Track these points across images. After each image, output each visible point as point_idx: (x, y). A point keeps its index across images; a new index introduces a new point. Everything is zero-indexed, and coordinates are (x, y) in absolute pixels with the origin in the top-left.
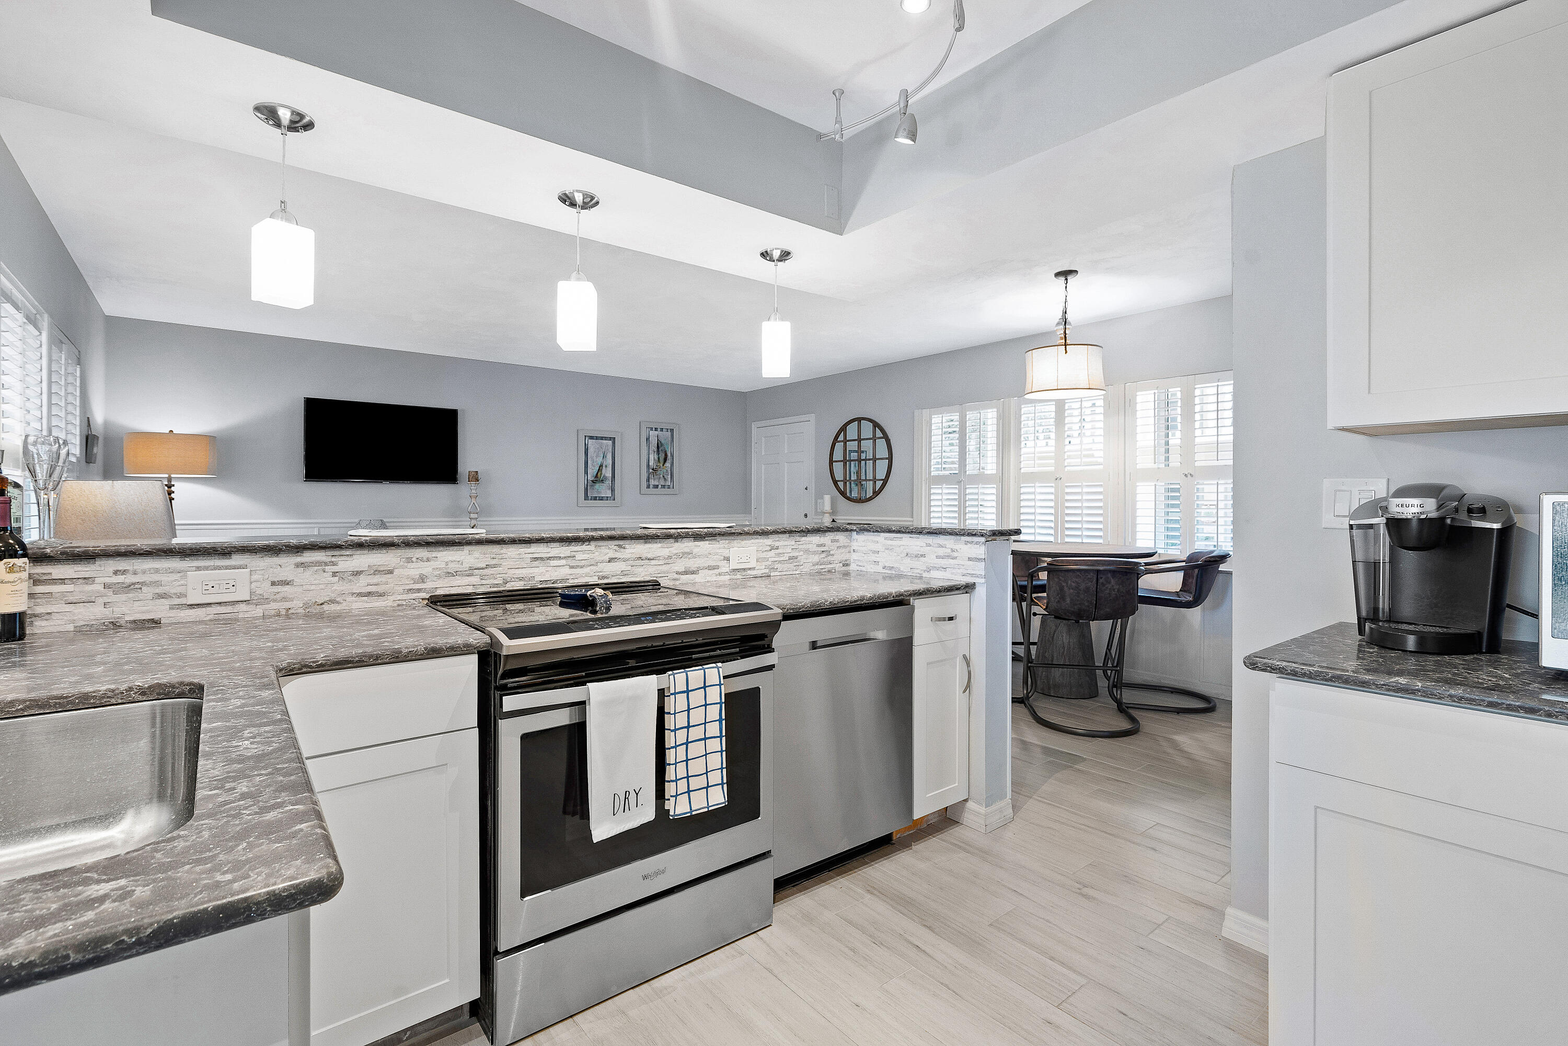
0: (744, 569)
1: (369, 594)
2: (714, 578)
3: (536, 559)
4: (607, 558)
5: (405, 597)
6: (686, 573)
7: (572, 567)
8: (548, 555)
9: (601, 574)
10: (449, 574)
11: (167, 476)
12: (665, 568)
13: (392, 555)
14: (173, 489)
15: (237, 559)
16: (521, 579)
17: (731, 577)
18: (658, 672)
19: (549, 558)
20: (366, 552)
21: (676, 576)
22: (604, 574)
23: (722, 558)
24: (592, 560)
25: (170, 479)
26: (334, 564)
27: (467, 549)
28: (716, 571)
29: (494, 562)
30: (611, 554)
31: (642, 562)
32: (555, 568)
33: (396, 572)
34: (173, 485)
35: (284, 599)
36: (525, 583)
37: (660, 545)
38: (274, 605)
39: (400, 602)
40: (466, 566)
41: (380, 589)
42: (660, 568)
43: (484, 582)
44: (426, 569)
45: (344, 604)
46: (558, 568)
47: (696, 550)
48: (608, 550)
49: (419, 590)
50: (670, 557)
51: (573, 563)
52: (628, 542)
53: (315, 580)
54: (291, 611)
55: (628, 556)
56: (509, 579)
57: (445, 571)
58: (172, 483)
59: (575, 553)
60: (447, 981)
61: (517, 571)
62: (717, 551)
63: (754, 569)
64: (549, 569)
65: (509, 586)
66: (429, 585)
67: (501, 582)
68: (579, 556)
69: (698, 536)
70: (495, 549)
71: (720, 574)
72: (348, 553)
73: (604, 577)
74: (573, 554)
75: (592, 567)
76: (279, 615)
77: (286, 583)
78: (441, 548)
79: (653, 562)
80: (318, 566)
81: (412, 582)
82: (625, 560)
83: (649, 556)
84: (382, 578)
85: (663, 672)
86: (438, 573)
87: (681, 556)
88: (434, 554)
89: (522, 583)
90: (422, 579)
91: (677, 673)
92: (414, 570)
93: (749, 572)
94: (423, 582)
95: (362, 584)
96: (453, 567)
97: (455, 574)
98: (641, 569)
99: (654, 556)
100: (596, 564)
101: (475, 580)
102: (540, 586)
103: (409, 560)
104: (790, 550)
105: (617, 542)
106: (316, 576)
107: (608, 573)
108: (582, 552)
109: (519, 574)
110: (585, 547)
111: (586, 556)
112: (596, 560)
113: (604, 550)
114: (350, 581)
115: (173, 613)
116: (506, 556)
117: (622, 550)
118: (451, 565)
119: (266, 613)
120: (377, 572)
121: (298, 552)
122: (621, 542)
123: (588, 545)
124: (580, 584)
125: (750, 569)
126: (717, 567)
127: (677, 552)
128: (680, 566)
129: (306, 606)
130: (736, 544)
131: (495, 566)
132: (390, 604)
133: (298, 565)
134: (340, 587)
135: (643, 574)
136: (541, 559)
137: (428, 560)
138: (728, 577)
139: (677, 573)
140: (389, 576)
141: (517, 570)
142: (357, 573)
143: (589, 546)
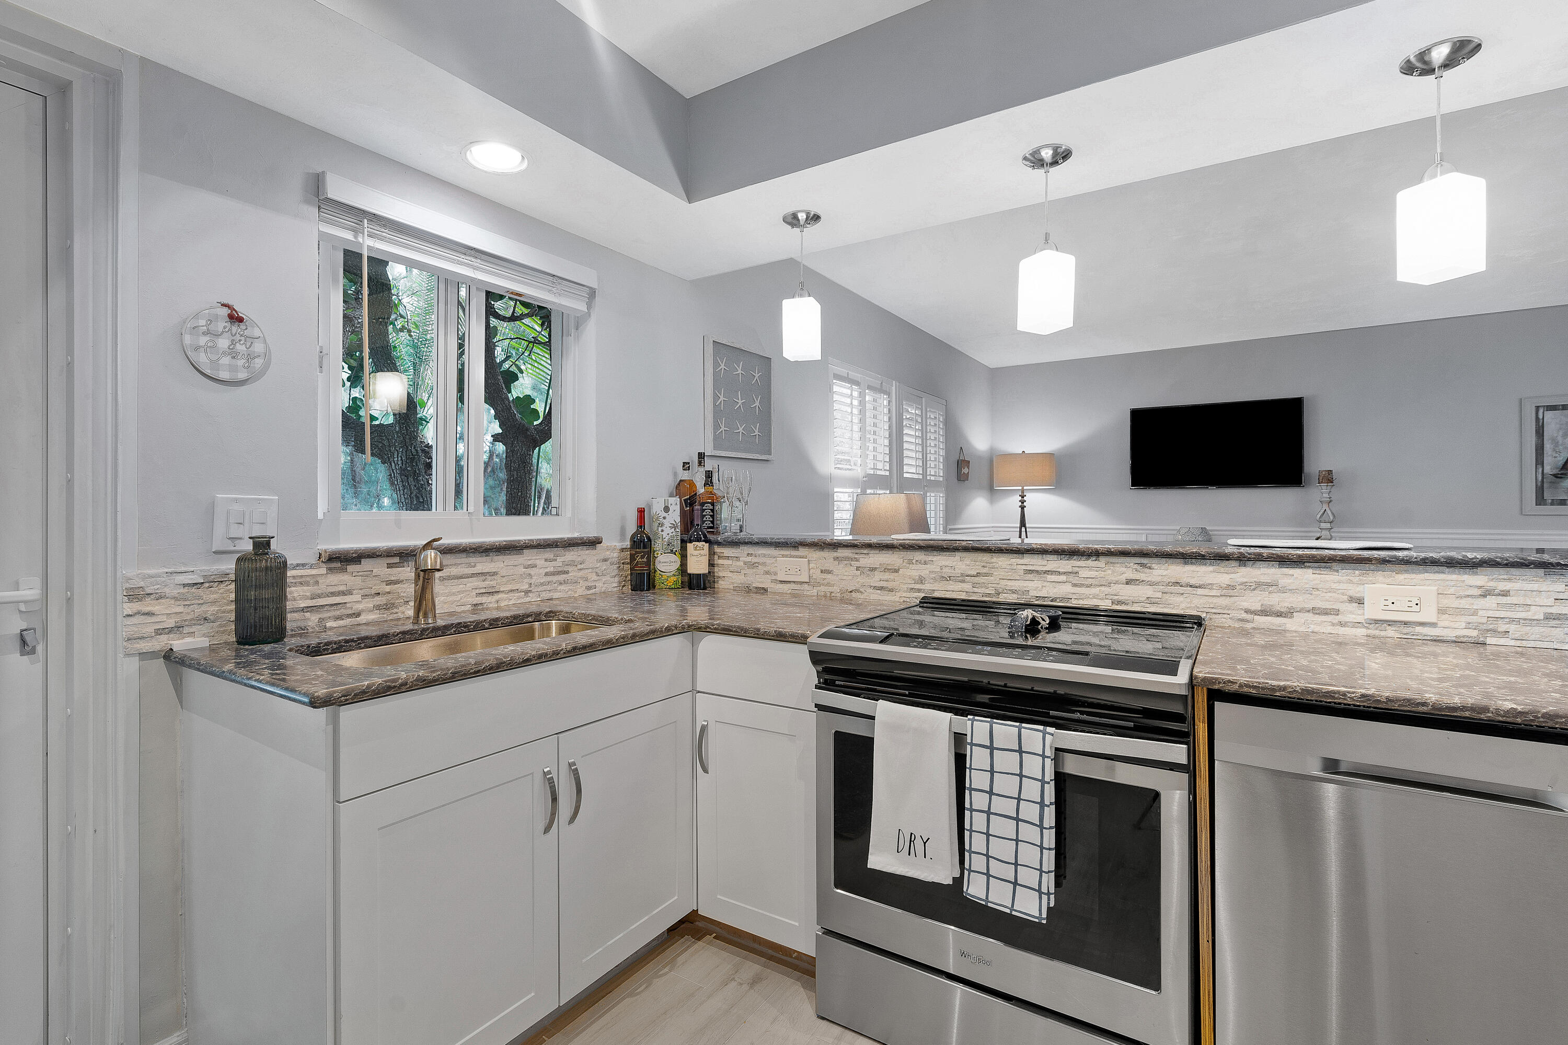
0: (1406, 623)
1: (881, 588)
2: (1329, 629)
3: (1031, 572)
4: (1123, 578)
5: (908, 595)
6: (1264, 612)
7: (1075, 585)
8: (1045, 569)
9: (1117, 597)
10: (943, 578)
11: (1020, 488)
12: (1224, 601)
13: (897, 556)
14: (1025, 498)
15: (802, 551)
16: (1014, 592)
17: (1370, 632)
18: (957, 712)
19: (1046, 572)
20: (877, 552)
21: (1244, 616)
22: (1121, 598)
23: (1345, 598)
24: (1102, 579)
25: (1023, 491)
26: (857, 560)
27: (958, 555)
28: (1336, 619)
29: (985, 570)
30: (1130, 575)
31: (1181, 590)
32: (1054, 583)
33: (901, 571)
34: (1025, 496)
35: (828, 584)
36: (1019, 597)
37: (1211, 568)
38: (822, 588)
39: (905, 599)
40: (958, 572)
41: (889, 585)
42: (1215, 600)
43: (976, 590)
44: (924, 570)
45: (866, 594)
46: (1057, 584)
47: (1283, 582)
48: (1126, 569)
49: (919, 590)
50: (1231, 587)
51: (1076, 580)
52: (1156, 560)
53: (846, 571)
54: (833, 595)
55: (1159, 579)
56: (1000, 590)
57: (940, 574)
58: (1025, 494)
59: (1077, 569)
60: (797, 924)
61: (1010, 583)
62: (1334, 586)
63: (1433, 625)
64: (1045, 584)
65: (1002, 597)
66: (927, 586)
67: (993, 592)
68: (1084, 573)
69: (1284, 561)
70: (986, 557)
71: (1341, 624)
72: (865, 552)
73: (1120, 602)
74: (1076, 569)
75: (1103, 588)
76: (825, 596)
77: (829, 572)
78: (935, 553)
79: (1200, 591)
80: (848, 561)
81: (913, 582)
82: (1151, 584)
83: (1192, 582)
84: (892, 576)
85: (963, 713)
86: (934, 576)
87: (1252, 588)
88: (930, 558)
89: (1015, 596)
90: (921, 580)
91: (977, 720)
92: (915, 571)
93: (1419, 629)
94: (922, 583)
95: (877, 579)
96: (947, 572)
97: (949, 579)
98: (1181, 599)
99: (1201, 583)
100: (1109, 585)
101: (967, 587)
102: (1036, 602)
103: (910, 562)
104: (1551, 601)
105: (1138, 560)
106: (846, 569)
107: (1126, 598)
108: (1088, 569)
109: (1011, 586)
110: (1091, 563)
111: (1093, 574)
112: (1108, 580)
113: (1119, 568)
114: (868, 575)
115: (773, 585)
116: (997, 565)
117: (1147, 570)
118: (945, 570)
119: (819, 594)
120: (886, 570)
121: (834, 548)
122: (1145, 561)
123: (1096, 560)
124: (1086, 606)
125: (1422, 624)
126: (1337, 612)
127: (1245, 580)
128: (1254, 601)
129: (842, 592)
130: (1381, 579)
131: (986, 575)
132: (897, 599)
133: (836, 559)
134: (862, 580)
135: (1183, 606)
136: (1037, 572)
137: (925, 563)
138: (1362, 632)
139: (1247, 611)
140: (896, 574)
141: (1009, 581)
142: (873, 569)
143: (1097, 562)
